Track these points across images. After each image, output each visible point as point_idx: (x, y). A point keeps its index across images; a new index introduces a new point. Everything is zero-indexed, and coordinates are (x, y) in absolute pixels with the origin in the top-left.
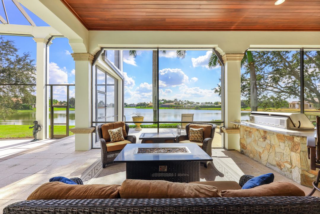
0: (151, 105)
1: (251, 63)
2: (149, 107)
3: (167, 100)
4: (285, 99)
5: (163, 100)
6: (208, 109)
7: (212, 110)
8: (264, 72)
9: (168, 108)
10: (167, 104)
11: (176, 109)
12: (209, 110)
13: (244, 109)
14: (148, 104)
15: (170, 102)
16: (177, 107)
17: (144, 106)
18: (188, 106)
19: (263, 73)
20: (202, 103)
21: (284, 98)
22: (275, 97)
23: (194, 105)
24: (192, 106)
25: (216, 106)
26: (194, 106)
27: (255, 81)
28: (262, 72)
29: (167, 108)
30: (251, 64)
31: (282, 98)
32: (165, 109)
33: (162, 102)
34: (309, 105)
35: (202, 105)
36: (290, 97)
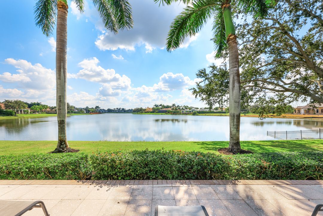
0: (148, 110)
1: (230, 36)
2: (146, 113)
3: (165, 105)
4: (290, 102)
5: (161, 105)
6: (205, 115)
7: (211, 115)
8: (261, 64)
9: (165, 113)
10: (164, 109)
11: (173, 114)
12: (207, 115)
13: (245, 115)
14: (145, 110)
15: (168, 107)
16: (175, 112)
17: (141, 112)
18: (186, 111)
19: (259, 66)
20: (201, 108)
21: (288, 101)
22: (275, 100)
23: (192, 110)
24: (191, 112)
25: (215, 111)
26: (192, 112)
27: (236, 69)
28: (257, 64)
29: (163, 114)
30: (231, 38)
31: (286, 101)
32: (162, 114)
33: (160, 107)
34: (316, 110)
35: (201, 110)
36: (297, 100)
